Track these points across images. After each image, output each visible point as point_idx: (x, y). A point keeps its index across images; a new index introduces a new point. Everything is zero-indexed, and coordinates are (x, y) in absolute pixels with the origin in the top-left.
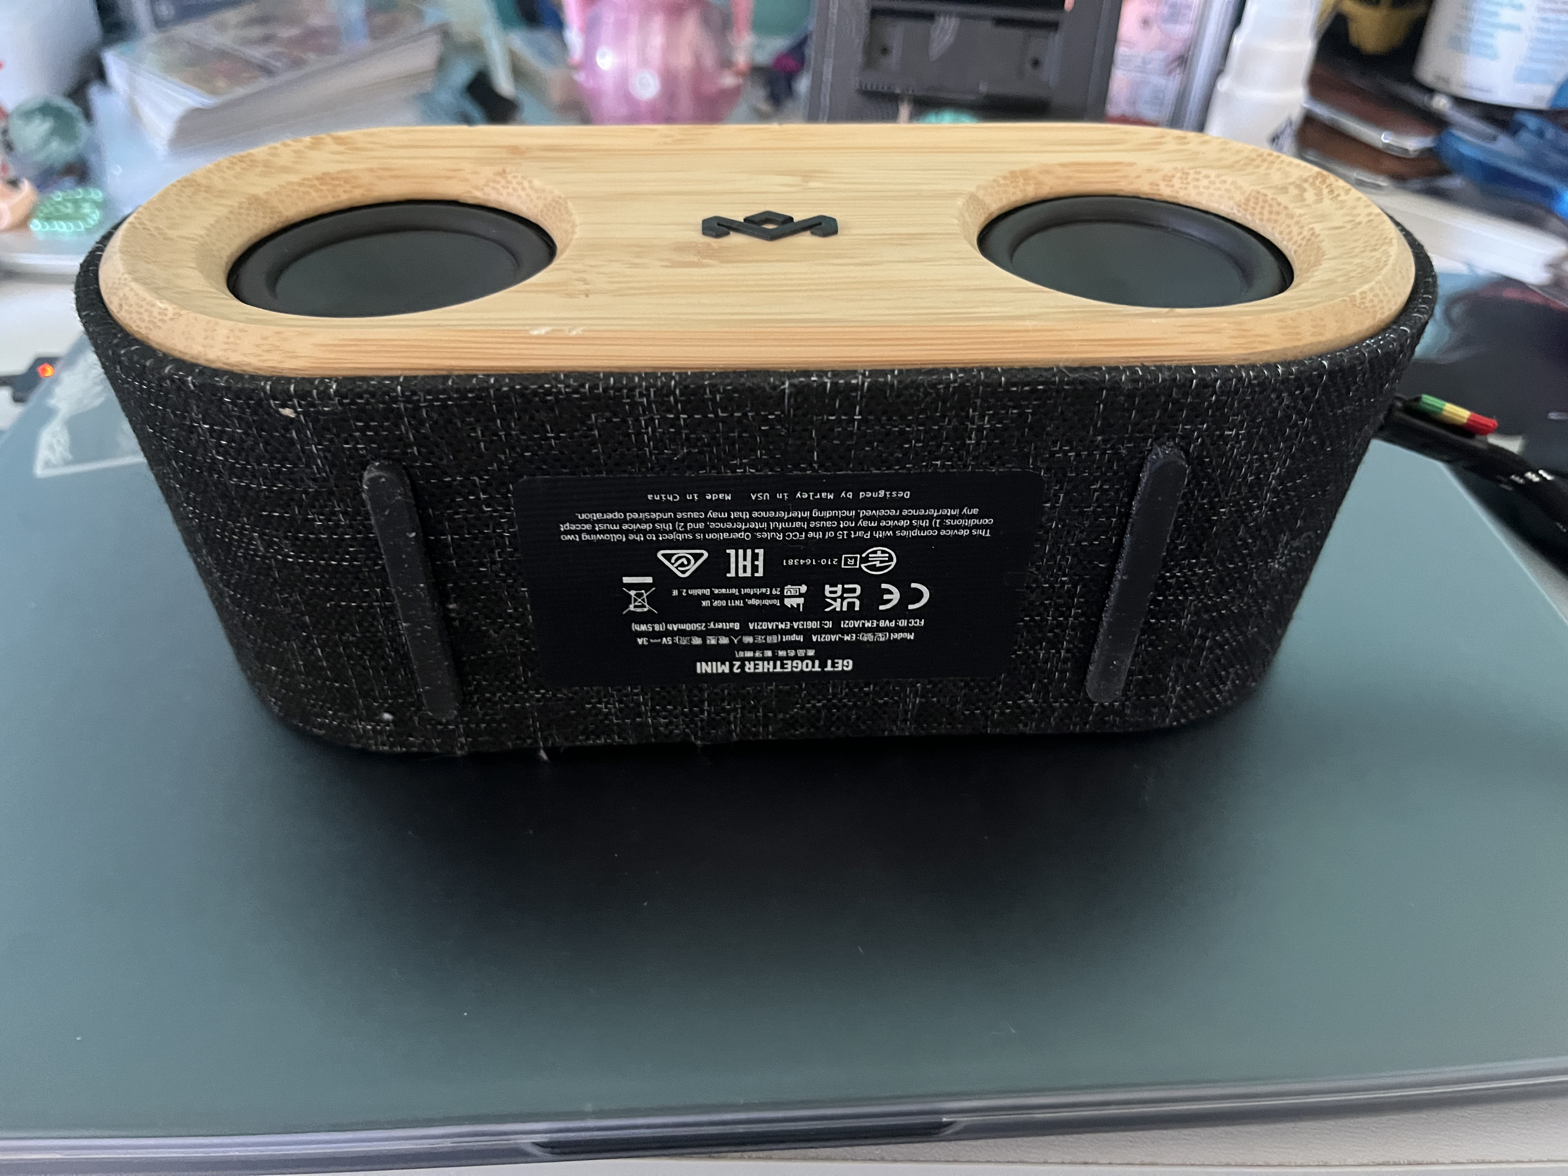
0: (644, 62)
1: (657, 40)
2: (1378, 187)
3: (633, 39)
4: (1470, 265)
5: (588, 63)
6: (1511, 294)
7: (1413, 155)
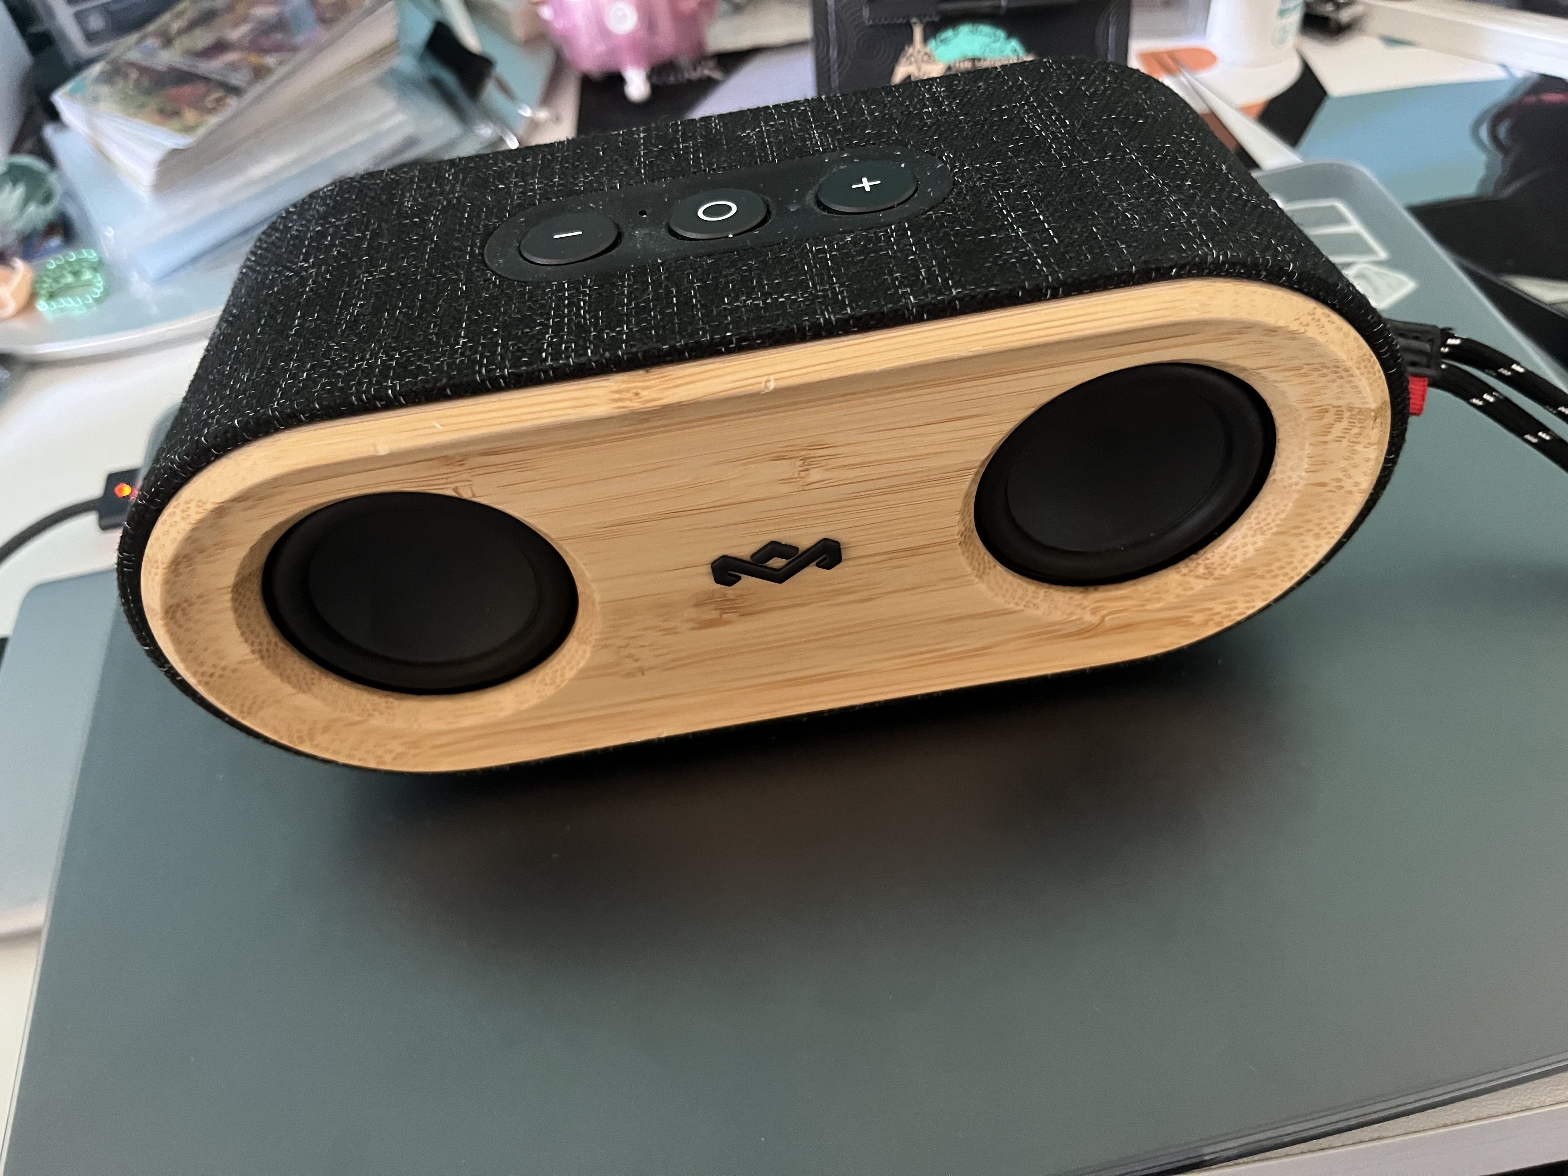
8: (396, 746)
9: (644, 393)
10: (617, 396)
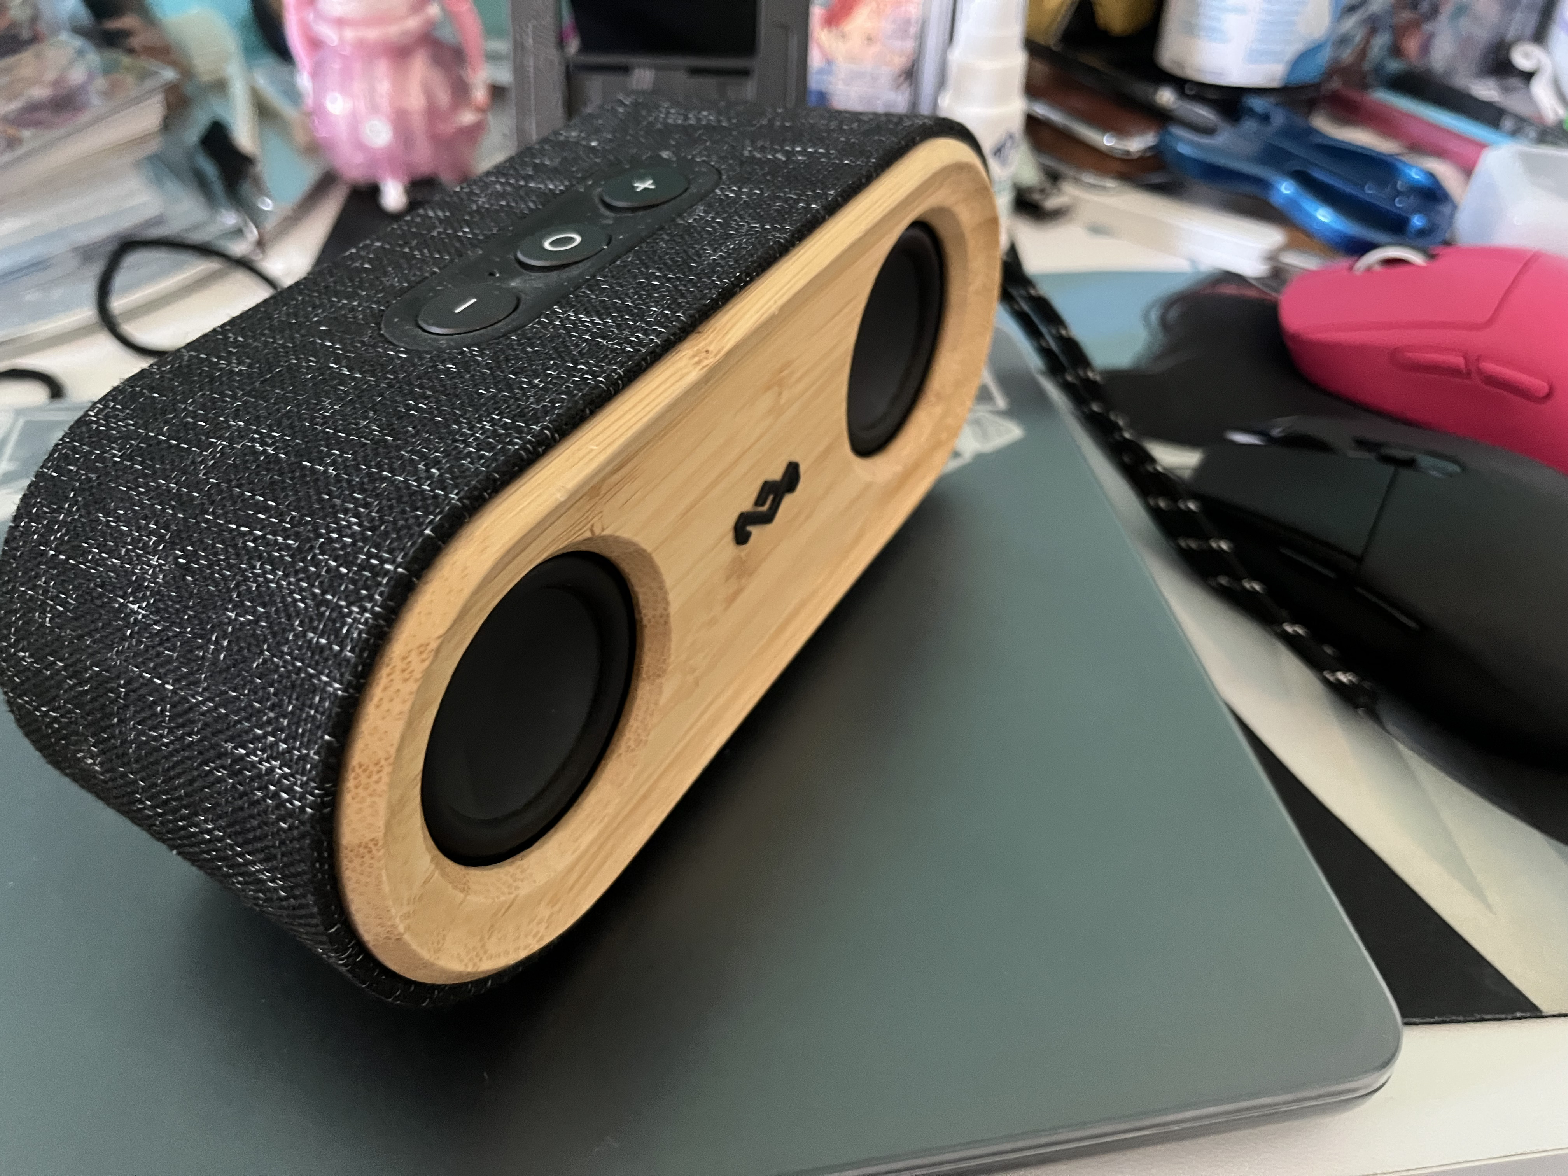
0: (374, 108)
1: (384, 87)
2: (1104, 188)
3: (358, 86)
4: (1193, 262)
5: (319, 111)
6: (1230, 290)
7: (1136, 156)
8: (544, 911)
9: (711, 348)
10: (696, 359)
